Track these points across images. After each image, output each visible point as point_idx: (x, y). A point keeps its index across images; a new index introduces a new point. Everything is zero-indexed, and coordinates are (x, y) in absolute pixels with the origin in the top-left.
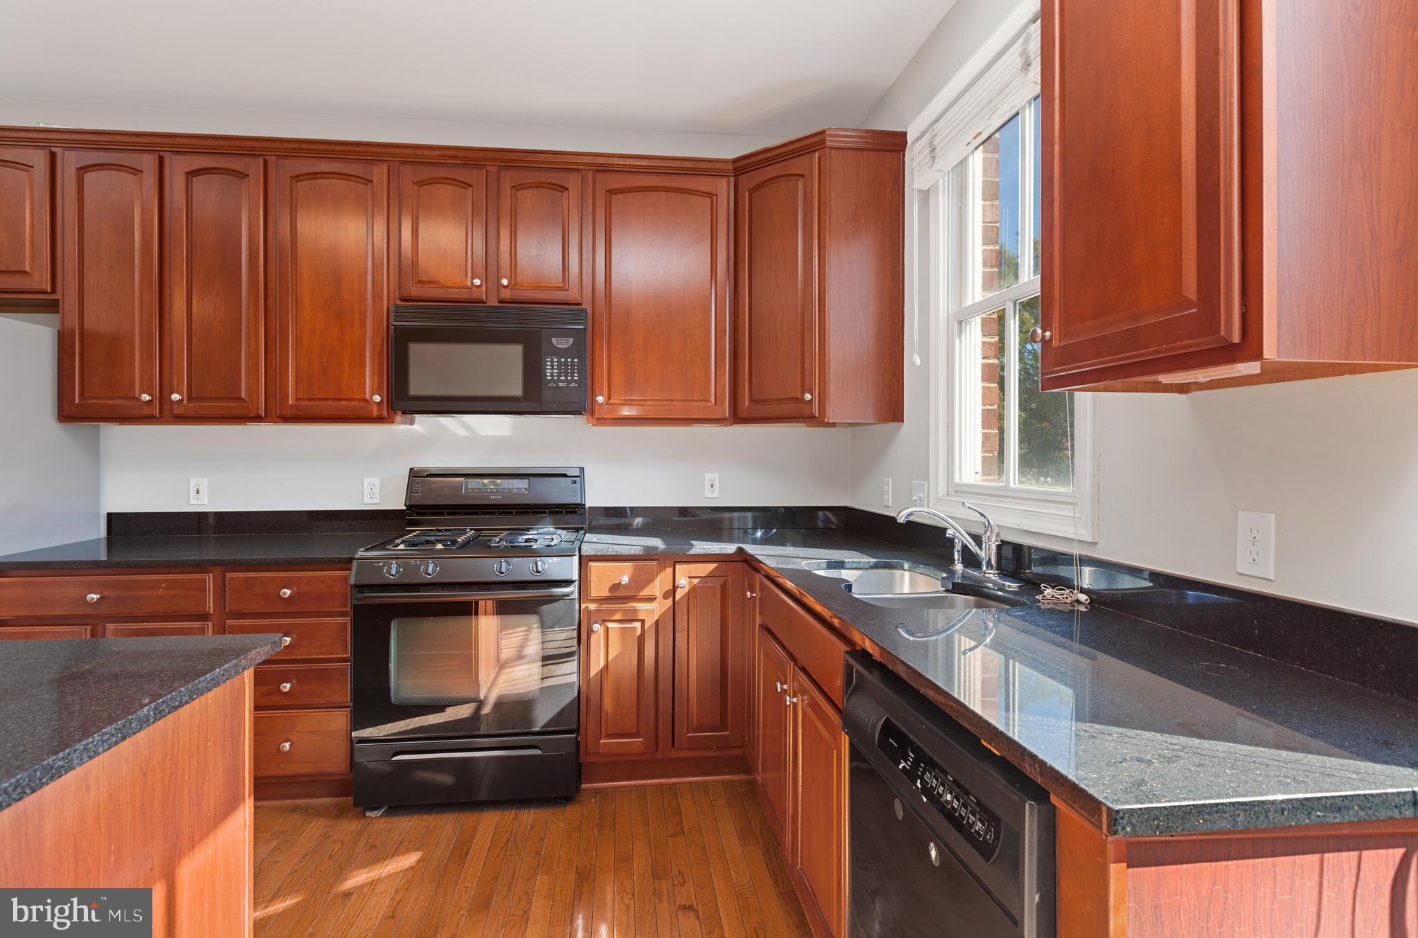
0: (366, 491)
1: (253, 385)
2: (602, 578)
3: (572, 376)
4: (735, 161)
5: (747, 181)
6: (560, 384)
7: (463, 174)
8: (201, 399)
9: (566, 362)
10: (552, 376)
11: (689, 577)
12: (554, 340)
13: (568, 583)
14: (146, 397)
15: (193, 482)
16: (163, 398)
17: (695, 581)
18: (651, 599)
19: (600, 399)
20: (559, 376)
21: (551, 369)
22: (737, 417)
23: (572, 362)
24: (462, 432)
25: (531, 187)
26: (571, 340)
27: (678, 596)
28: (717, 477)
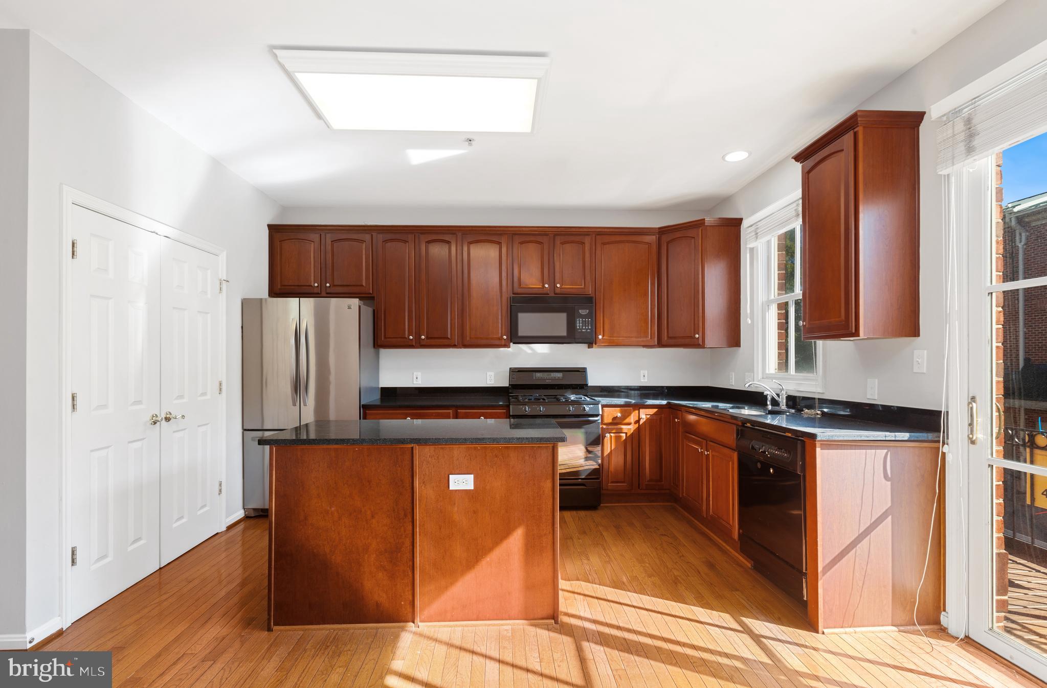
0: (488, 378)
1: (451, 331)
2: (610, 414)
3: (588, 327)
4: (660, 228)
5: (665, 238)
6: (583, 331)
7: (540, 239)
8: (431, 338)
9: (585, 321)
10: (579, 327)
11: (646, 415)
12: (580, 311)
13: (597, 415)
14: (411, 337)
15: (415, 373)
16: (418, 336)
17: (648, 416)
18: (629, 424)
19: (600, 337)
20: (582, 327)
21: (579, 324)
22: (661, 344)
23: (588, 320)
24: (529, 351)
25: (568, 243)
26: (588, 311)
27: (641, 423)
28: (646, 373)
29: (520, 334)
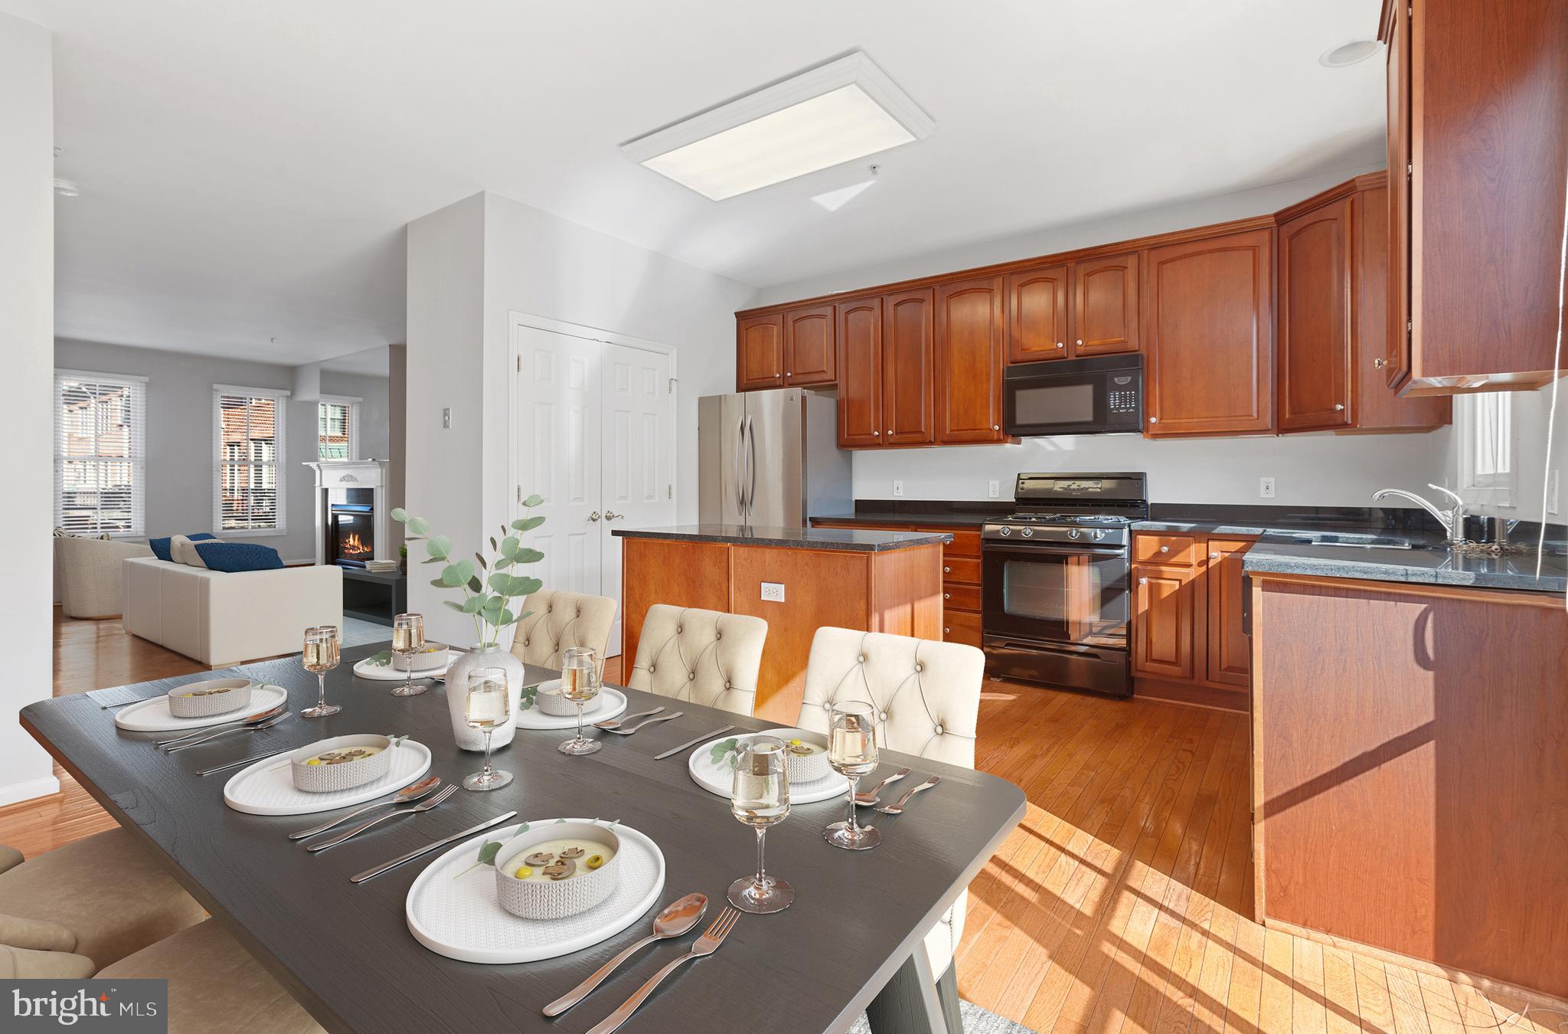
0: (991, 489)
1: (926, 424)
2: (1147, 547)
3: (1130, 404)
4: (1276, 215)
5: (1287, 230)
6: (1121, 411)
7: (1050, 274)
8: (902, 433)
9: (1125, 394)
10: (1115, 405)
11: (1222, 552)
12: (1116, 380)
13: (1120, 547)
14: (876, 433)
15: (895, 482)
16: (884, 434)
17: (1226, 555)
18: (1189, 566)
19: (1153, 420)
20: (1120, 404)
21: (1114, 401)
22: (1282, 427)
23: (1130, 394)
24: (1051, 448)
25: (1099, 272)
26: (1129, 378)
27: (1211, 564)
28: (1272, 480)
29: (1020, 421)
